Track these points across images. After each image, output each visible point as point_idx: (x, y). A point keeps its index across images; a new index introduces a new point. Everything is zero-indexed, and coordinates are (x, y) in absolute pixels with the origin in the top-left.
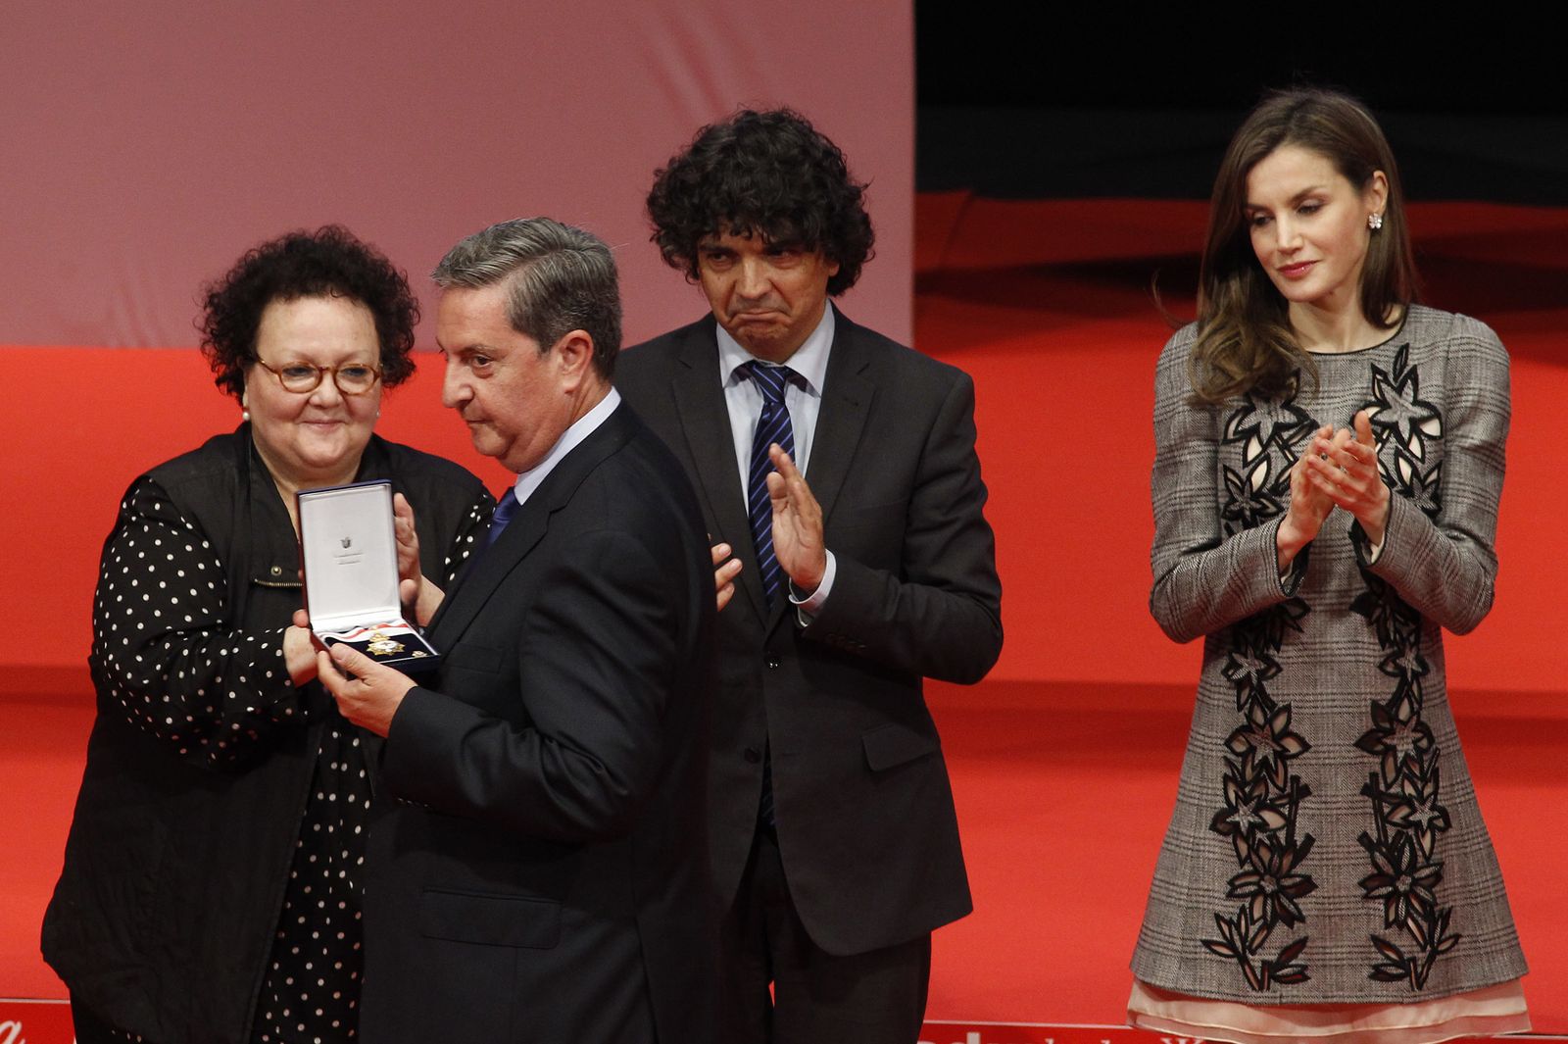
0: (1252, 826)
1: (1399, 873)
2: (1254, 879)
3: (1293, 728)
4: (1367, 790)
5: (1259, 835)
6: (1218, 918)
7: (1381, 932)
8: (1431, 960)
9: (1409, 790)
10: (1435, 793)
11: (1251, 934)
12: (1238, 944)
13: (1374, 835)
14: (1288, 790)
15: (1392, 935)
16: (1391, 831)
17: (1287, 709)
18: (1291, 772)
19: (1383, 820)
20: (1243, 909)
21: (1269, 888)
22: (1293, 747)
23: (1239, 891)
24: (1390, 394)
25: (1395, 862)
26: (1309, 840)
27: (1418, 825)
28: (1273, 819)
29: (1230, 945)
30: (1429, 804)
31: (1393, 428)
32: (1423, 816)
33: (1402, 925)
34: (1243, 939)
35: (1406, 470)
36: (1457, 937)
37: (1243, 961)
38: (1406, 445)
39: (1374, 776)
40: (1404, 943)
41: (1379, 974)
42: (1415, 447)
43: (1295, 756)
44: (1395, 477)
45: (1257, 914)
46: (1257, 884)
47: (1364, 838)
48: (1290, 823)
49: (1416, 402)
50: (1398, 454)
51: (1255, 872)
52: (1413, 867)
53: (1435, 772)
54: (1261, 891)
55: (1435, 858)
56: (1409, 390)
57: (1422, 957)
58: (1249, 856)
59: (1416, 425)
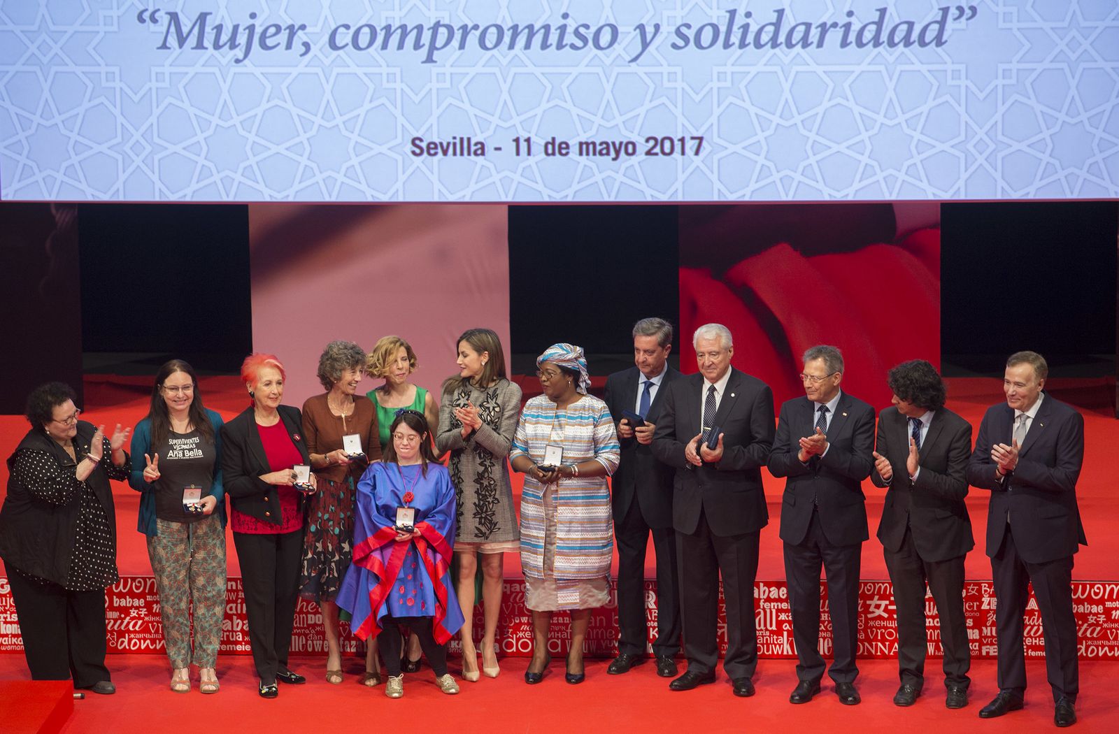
1: (482, 512)
4: (476, 492)
7: (478, 526)
8: (491, 533)
9: (487, 493)
10: (495, 495)
13: (477, 503)
15: (480, 527)
16: (482, 503)
19: (479, 500)
22: (461, 481)
24: (490, 400)
25: (482, 510)
26: (463, 503)
27: (489, 502)
31: (489, 408)
32: (490, 499)
33: (483, 525)
35: (489, 418)
36: (499, 529)
38: (490, 413)
39: (478, 489)
40: (483, 529)
41: (476, 536)
42: (492, 414)
47: (475, 504)
49: (496, 403)
50: (488, 415)
52: (486, 511)
53: (495, 490)
55: (493, 510)
56: (494, 400)
57: (488, 532)
59: (494, 408)
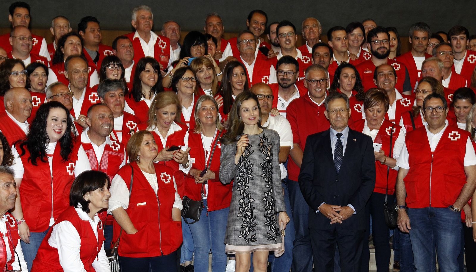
0: (245, 215)
2: (246, 224)
3: (252, 197)
4: (264, 207)
5: (246, 217)
6: (240, 231)
7: (268, 232)
11: (246, 234)
12: (244, 236)
13: (266, 215)
14: (251, 208)
15: (270, 232)
17: (251, 194)
18: (251, 205)
20: (244, 230)
21: (249, 226)
22: (252, 200)
23: (244, 227)
26: (255, 216)
28: (249, 214)
29: (243, 236)
30: (274, 210)
33: (271, 230)
34: (245, 235)
37: (245, 238)
39: (265, 205)
40: (272, 234)
41: (269, 239)
43: (252, 202)
44: (267, 154)
45: (247, 230)
46: (247, 225)
47: (264, 216)
48: (252, 214)
49: (268, 142)
50: (267, 150)
51: (246, 223)
54: (247, 226)
57: (275, 236)
58: (245, 220)
